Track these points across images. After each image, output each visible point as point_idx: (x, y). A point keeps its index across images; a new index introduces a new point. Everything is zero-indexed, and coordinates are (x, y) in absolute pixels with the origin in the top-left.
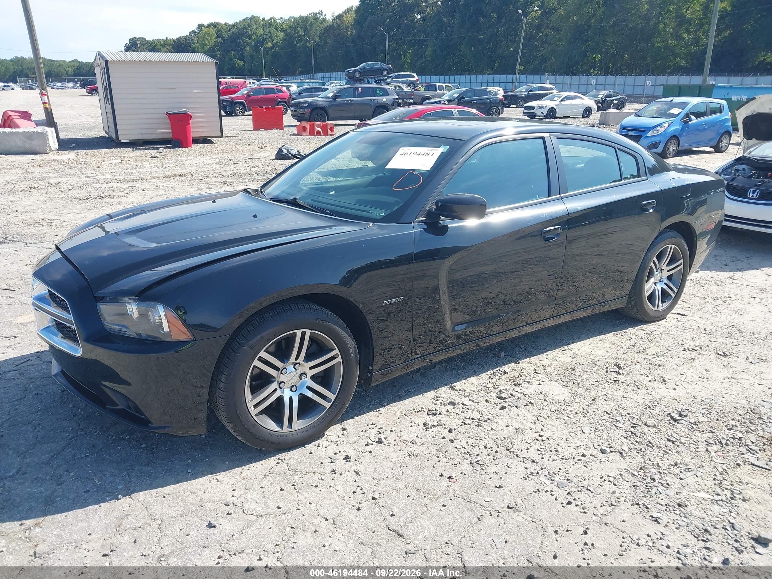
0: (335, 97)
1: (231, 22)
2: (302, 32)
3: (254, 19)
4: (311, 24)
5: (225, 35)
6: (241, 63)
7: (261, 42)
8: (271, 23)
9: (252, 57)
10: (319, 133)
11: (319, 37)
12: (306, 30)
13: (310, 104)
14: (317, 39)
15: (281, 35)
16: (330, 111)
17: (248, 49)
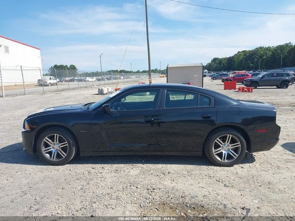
0: (262, 78)
1: (251, 50)
2: (279, 51)
3: (261, 48)
4: (284, 48)
5: (248, 55)
6: (252, 65)
7: (261, 57)
8: (268, 49)
9: (257, 62)
10: (246, 91)
11: (288, 53)
12: (281, 50)
13: (251, 80)
14: (286, 54)
15: (271, 53)
16: (259, 83)
17: (256, 59)
